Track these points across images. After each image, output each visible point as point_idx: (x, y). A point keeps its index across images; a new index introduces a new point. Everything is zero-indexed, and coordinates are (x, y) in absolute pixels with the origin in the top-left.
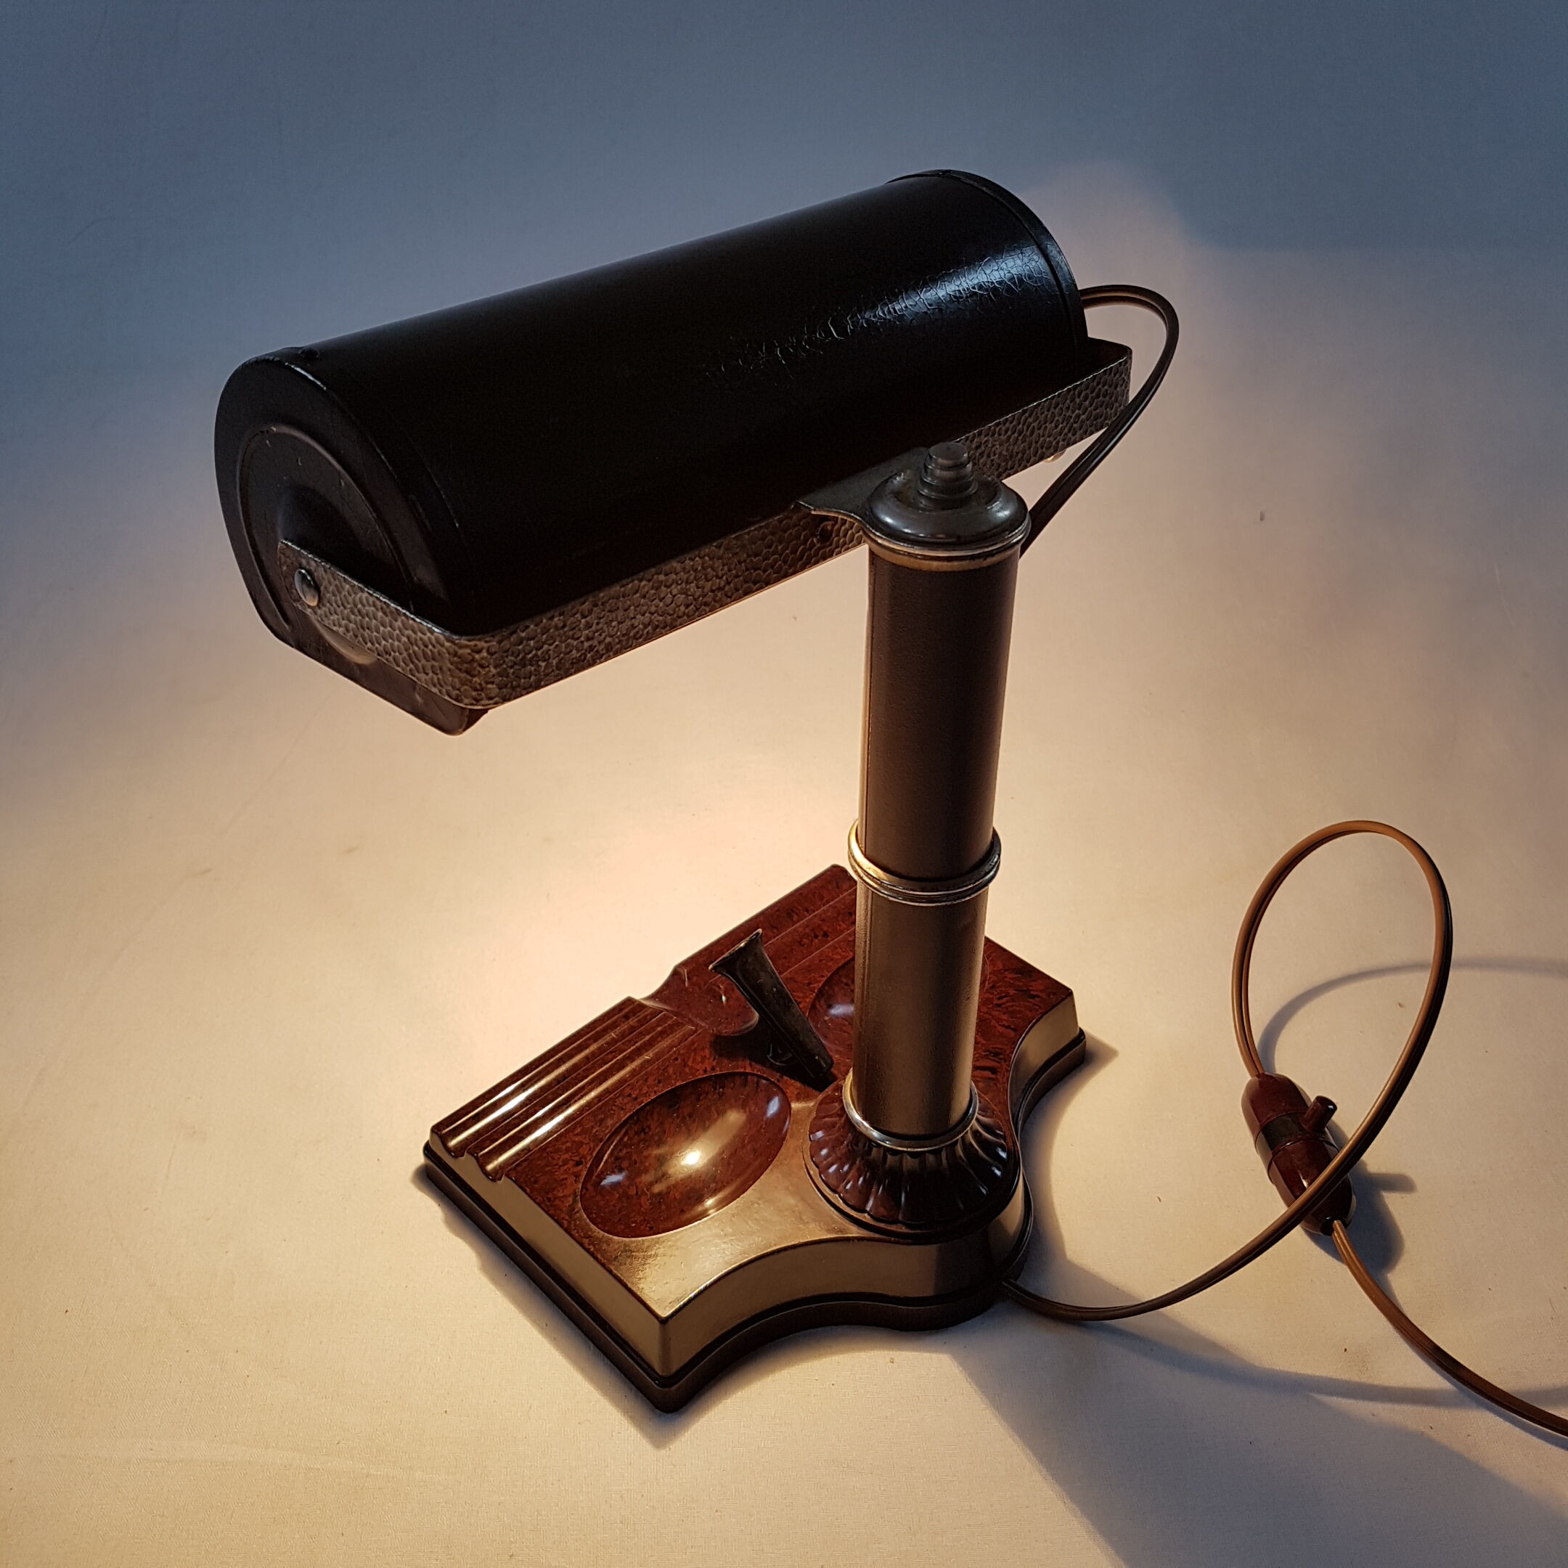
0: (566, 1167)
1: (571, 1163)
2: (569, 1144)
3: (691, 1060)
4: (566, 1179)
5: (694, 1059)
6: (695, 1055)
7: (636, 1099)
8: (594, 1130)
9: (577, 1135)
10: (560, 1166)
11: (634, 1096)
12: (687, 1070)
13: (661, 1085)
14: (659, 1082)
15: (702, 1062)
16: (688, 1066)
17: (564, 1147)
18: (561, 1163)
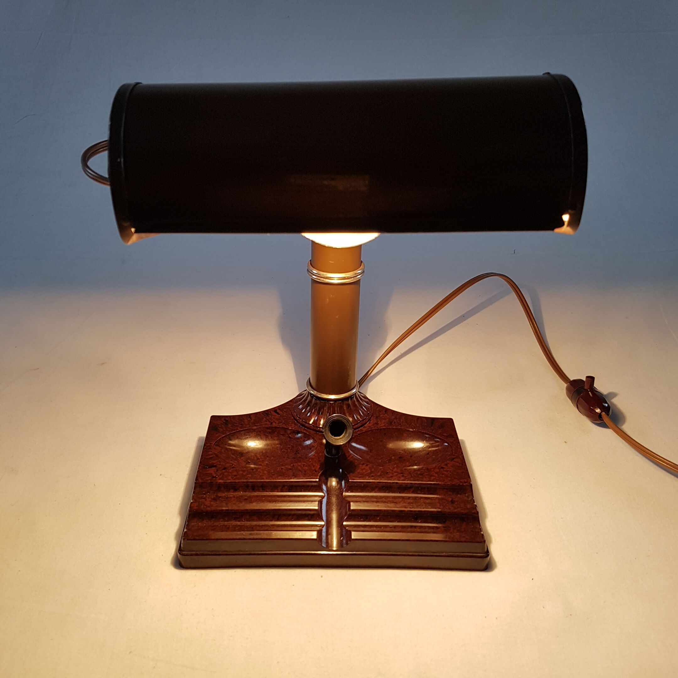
0: (448, 470)
1: (445, 470)
2: (441, 475)
3: (368, 472)
4: (451, 466)
5: (366, 471)
6: (364, 473)
7: (402, 473)
8: (427, 474)
9: (435, 476)
10: (450, 471)
11: (402, 475)
12: (373, 470)
13: (388, 471)
14: (388, 473)
15: (364, 469)
16: (371, 471)
17: (443, 476)
18: (449, 472)
